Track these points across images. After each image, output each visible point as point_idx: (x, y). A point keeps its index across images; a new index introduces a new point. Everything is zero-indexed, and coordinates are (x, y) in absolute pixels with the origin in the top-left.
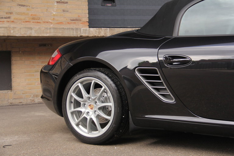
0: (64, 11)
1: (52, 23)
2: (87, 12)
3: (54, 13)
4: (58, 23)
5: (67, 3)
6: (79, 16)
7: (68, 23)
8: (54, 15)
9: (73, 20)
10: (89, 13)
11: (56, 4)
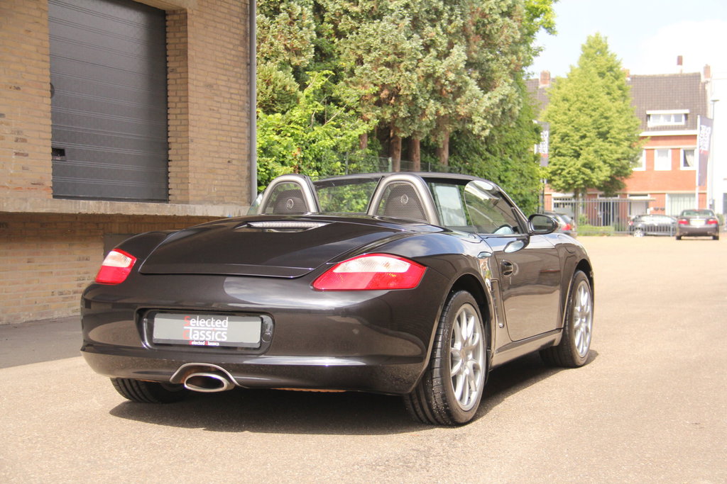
0: (23, 168)
1: (8, 188)
2: (51, 170)
3: (12, 172)
4: (16, 189)
5: (27, 155)
6: (41, 178)
7: (29, 189)
8: (11, 175)
9: (34, 184)
10: (53, 174)
11: (14, 157)
